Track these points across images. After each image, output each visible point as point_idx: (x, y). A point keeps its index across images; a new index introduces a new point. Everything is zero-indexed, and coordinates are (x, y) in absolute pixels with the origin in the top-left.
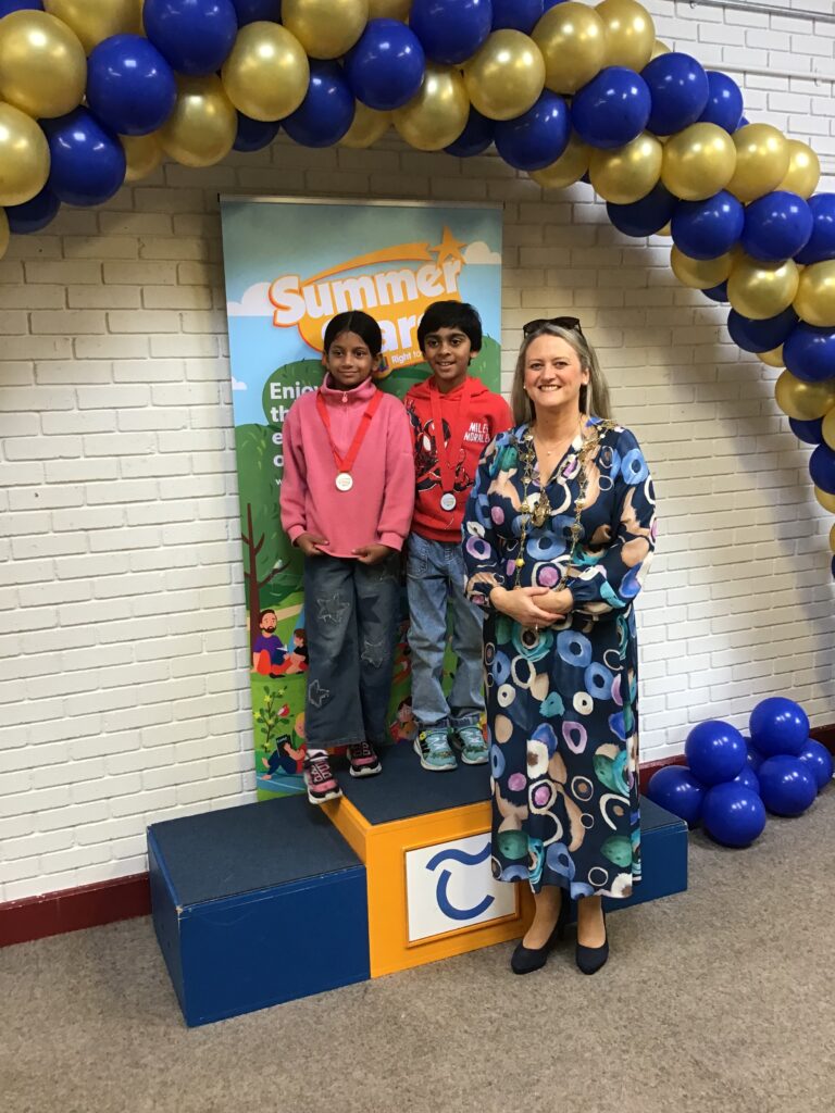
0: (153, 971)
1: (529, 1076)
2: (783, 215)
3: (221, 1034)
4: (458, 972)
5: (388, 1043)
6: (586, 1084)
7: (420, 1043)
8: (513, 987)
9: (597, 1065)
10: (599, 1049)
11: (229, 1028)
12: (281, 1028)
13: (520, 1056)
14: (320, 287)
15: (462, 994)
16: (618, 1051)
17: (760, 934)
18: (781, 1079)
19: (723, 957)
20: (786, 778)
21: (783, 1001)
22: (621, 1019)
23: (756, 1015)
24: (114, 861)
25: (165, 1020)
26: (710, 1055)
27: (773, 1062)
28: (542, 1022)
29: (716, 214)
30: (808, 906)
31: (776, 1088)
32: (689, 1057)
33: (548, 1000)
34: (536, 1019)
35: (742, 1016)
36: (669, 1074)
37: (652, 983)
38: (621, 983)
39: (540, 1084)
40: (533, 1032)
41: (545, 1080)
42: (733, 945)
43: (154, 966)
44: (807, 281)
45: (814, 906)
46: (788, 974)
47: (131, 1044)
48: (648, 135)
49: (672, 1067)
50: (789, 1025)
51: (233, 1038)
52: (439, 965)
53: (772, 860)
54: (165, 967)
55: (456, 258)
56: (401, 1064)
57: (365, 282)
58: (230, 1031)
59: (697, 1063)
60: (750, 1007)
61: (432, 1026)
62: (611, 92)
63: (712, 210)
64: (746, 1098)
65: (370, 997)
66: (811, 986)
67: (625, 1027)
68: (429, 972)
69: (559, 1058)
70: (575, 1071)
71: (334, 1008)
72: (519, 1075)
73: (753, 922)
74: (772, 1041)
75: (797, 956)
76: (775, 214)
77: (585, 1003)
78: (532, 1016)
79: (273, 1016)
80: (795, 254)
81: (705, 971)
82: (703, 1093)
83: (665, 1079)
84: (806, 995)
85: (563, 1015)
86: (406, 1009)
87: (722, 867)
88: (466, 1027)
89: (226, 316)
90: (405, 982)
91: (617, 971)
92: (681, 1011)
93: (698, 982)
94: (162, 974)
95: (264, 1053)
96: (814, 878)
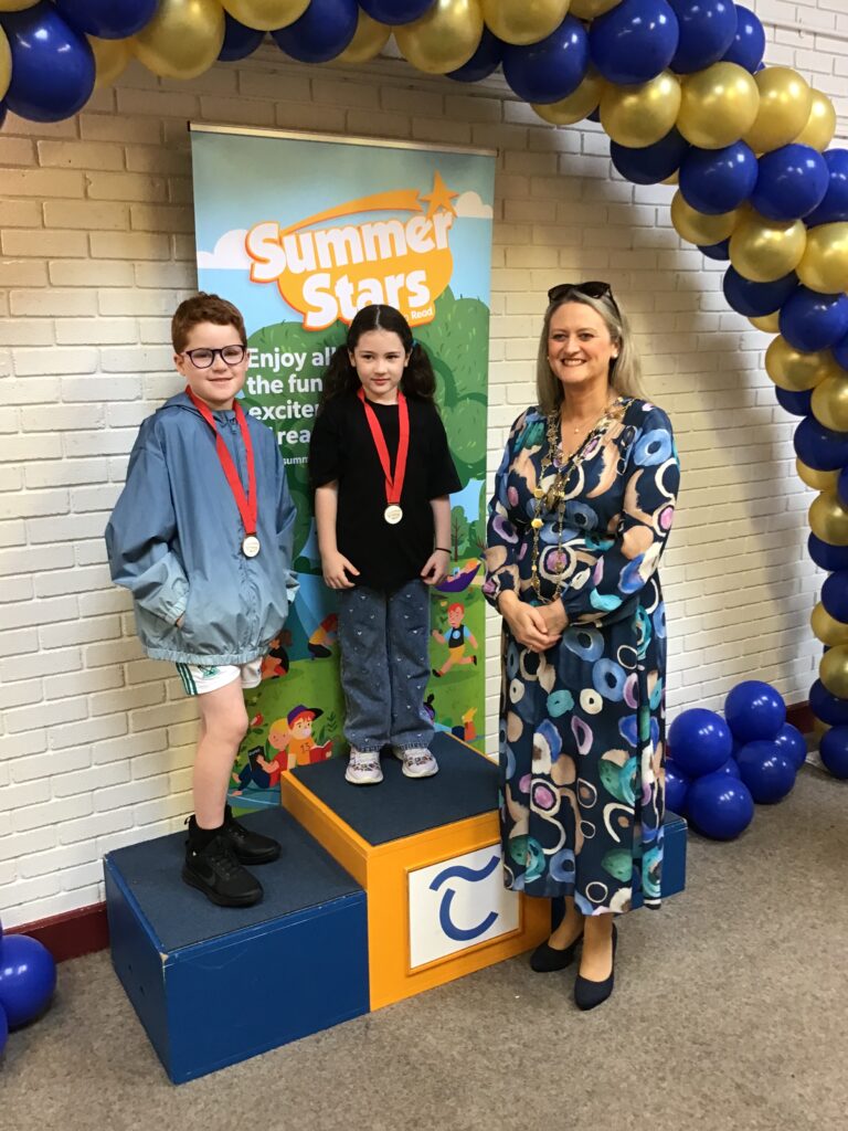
0: (120, 1018)
1: (566, 1116)
2: (800, 170)
3: (213, 1089)
4: (463, 997)
5: (404, 1087)
6: (629, 1120)
7: (440, 1084)
8: (526, 1012)
9: (635, 1096)
10: (634, 1078)
11: (220, 1082)
12: (281, 1077)
13: (553, 1092)
14: (302, 237)
15: (473, 1023)
16: (654, 1079)
17: (771, 935)
18: (829, 1099)
19: (738, 965)
20: (766, 764)
21: (810, 1009)
22: (648, 1039)
23: (786, 1027)
24: (63, 894)
25: (144, 1078)
26: (751, 1076)
27: (816, 1080)
28: (567, 1050)
29: (731, 164)
30: (810, 900)
31: (826, 1109)
32: (729, 1080)
33: (567, 1025)
34: (558, 1047)
35: (773, 1029)
36: (711, 1100)
37: (671, 996)
38: (639, 1000)
39: (581, 1123)
40: (559, 1063)
41: (585, 1119)
42: (745, 949)
43: (120, 1012)
44: (814, 244)
45: (814, 901)
46: (807, 978)
47: (112, 1110)
48: (669, 73)
49: (714, 1093)
50: (823, 1036)
51: (227, 1095)
52: (442, 991)
53: (763, 852)
54: (134, 1012)
55: (448, 210)
56: (424, 1111)
57: (350, 233)
58: (222, 1086)
59: (738, 1087)
60: (777, 1018)
61: (449, 1064)
62: (637, 20)
63: (725, 160)
64: (799, 1124)
65: (373, 1034)
66: (834, 991)
67: (656, 1050)
68: (432, 999)
69: (593, 1091)
70: (614, 1106)
71: (335, 1050)
72: (555, 1114)
73: (758, 922)
74: (810, 1056)
75: (812, 959)
76: (790, 169)
77: (608, 1026)
78: (555, 1045)
79: (270, 1064)
80: (805, 216)
81: (723, 980)
82: (754, 1122)
83: (709, 1108)
84: (832, 1000)
85: (587, 1041)
86: (416, 1046)
87: (713, 863)
88: (485, 1062)
89: (195, 268)
90: (408, 1013)
91: (632, 985)
92: (710, 1028)
93: (718, 994)
94: (131, 1021)
95: (266, 1110)
96: (808, 870)
